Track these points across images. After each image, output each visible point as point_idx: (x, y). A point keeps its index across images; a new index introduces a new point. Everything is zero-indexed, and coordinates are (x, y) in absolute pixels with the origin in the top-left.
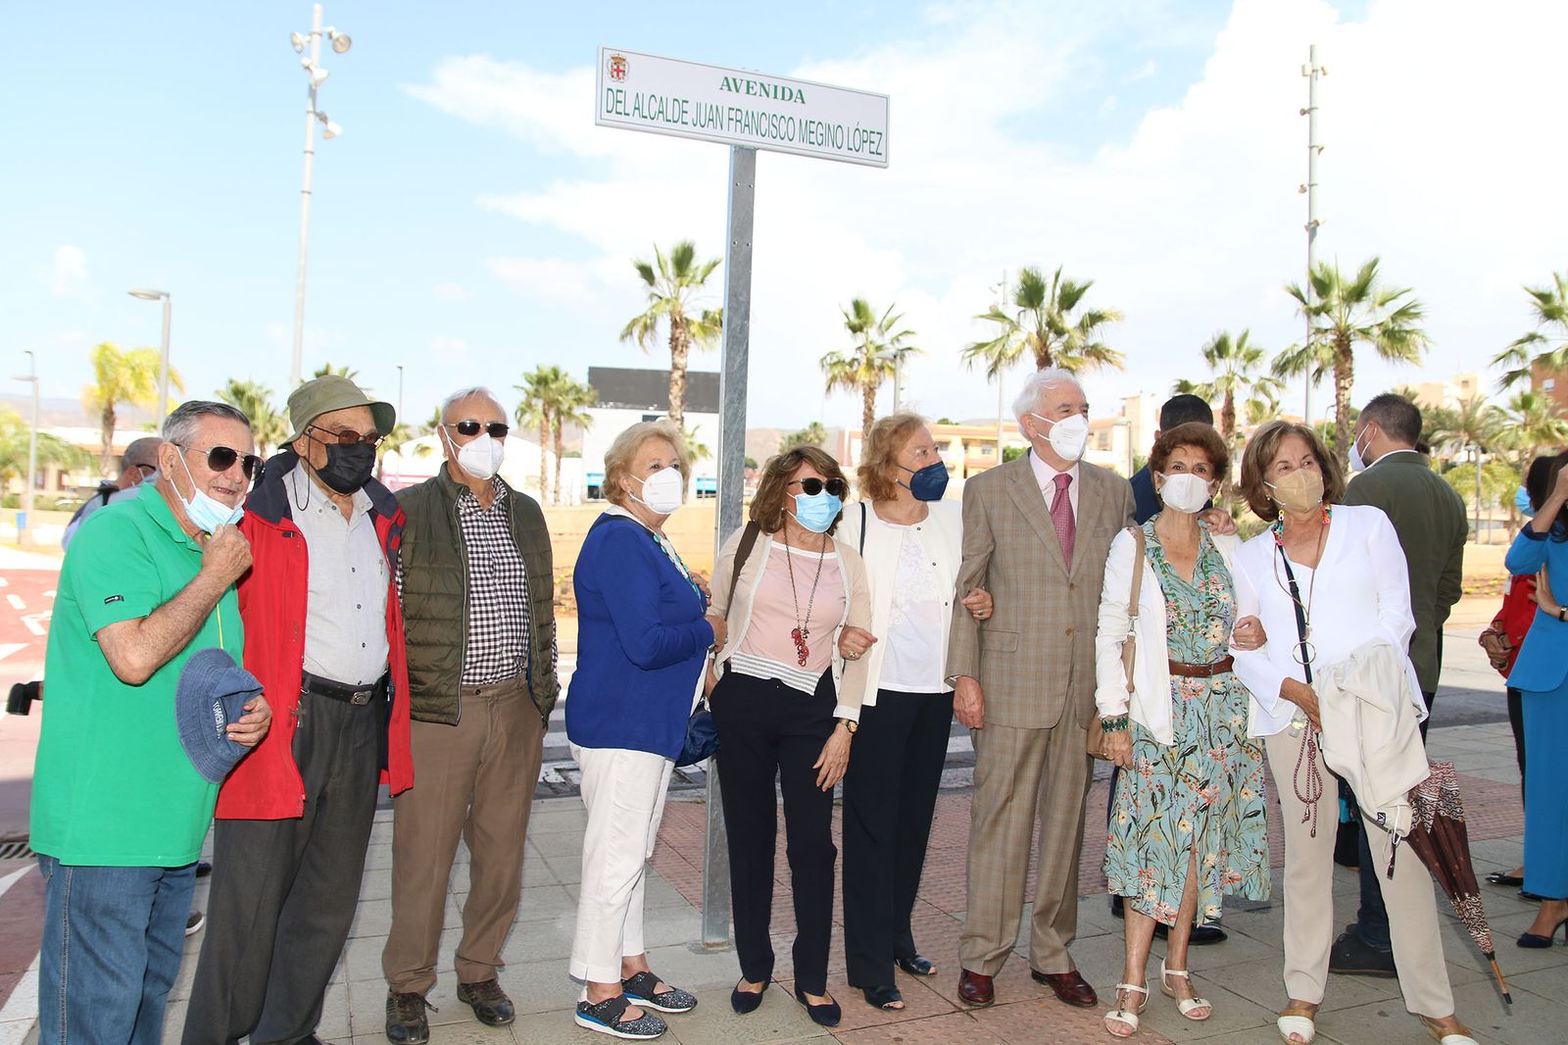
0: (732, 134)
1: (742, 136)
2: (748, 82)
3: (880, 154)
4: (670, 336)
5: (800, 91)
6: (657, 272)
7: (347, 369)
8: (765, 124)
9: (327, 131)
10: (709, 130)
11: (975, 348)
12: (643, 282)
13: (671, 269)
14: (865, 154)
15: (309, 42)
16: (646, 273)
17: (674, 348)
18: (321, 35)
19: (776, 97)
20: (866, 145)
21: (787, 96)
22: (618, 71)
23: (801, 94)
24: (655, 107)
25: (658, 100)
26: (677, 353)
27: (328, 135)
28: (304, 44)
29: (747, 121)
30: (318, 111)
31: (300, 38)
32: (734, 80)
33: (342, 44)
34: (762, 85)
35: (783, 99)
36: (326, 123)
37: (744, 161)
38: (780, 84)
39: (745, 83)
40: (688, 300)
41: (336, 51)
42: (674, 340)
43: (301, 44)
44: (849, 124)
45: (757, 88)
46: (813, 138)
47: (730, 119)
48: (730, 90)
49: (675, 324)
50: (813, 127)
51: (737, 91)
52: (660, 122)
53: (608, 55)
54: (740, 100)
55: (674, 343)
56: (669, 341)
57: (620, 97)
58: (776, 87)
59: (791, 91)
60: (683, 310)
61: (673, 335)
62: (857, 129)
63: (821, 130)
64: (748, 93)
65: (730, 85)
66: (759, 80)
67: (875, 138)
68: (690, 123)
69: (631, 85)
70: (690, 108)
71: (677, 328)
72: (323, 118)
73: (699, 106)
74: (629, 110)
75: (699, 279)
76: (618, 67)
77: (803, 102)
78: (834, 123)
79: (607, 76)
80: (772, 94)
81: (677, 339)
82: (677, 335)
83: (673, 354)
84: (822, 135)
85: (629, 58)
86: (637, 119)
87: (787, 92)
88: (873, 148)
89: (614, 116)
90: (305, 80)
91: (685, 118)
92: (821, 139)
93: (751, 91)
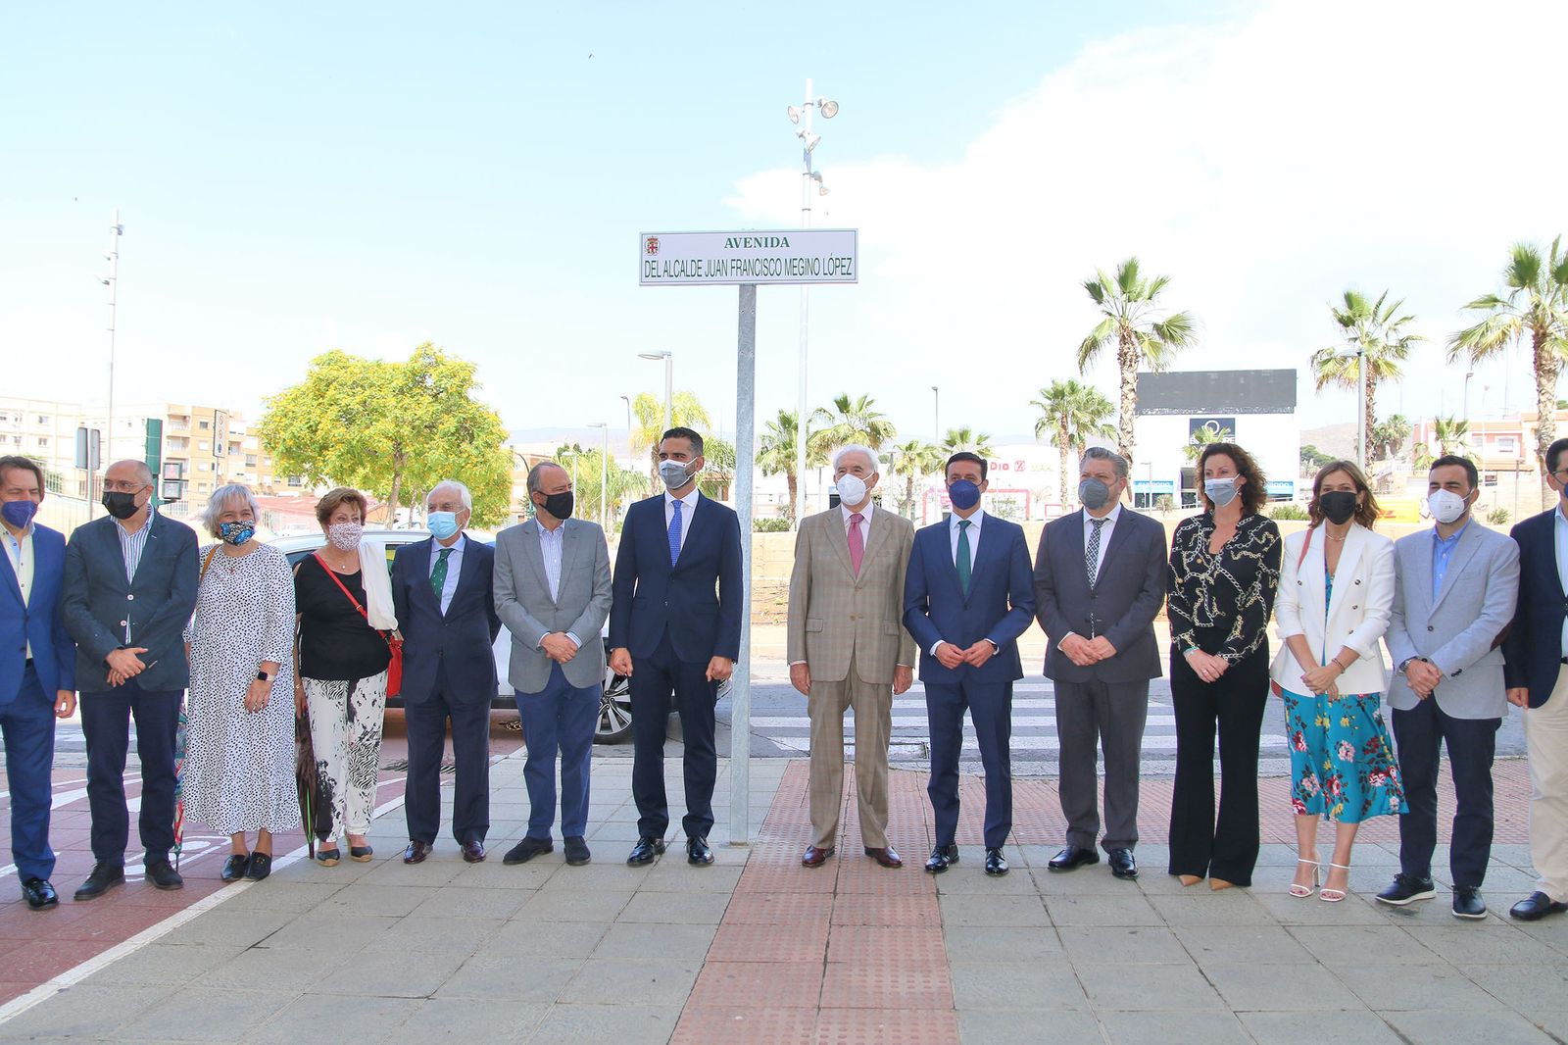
0: (734, 277)
1: (742, 278)
2: (745, 239)
3: (850, 274)
4: (1119, 352)
5: (785, 239)
6: (1104, 292)
7: (866, 397)
8: (758, 266)
9: (822, 188)
10: (718, 277)
11: (1461, 338)
12: (1092, 300)
13: (1116, 288)
14: (838, 276)
15: (803, 112)
16: (1095, 291)
17: (1123, 363)
18: (812, 104)
19: (766, 246)
20: (839, 269)
21: (775, 244)
22: (652, 248)
23: (786, 241)
24: (678, 268)
25: (681, 262)
26: (1126, 367)
27: (823, 192)
28: (799, 115)
29: (744, 267)
30: (813, 172)
31: (797, 110)
32: (735, 239)
33: (830, 109)
34: (756, 239)
35: (772, 246)
36: (821, 181)
37: (748, 295)
38: (769, 236)
39: (743, 240)
40: (1136, 315)
41: (826, 116)
42: (1122, 355)
43: (796, 115)
44: (824, 255)
45: (752, 242)
46: (796, 271)
47: (732, 267)
48: (732, 247)
49: (1123, 340)
50: (796, 263)
51: (737, 246)
52: (683, 277)
53: (645, 238)
54: (741, 253)
55: (1123, 358)
56: (1118, 356)
57: (654, 265)
58: (766, 239)
59: (778, 240)
60: (1131, 326)
61: (1121, 350)
62: (831, 258)
63: (801, 264)
64: (745, 246)
65: (732, 243)
66: (753, 237)
67: (844, 262)
68: (703, 275)
69: (660, 257)
70: (704, 265)
71: (1125, 343)
72: (818, 178)
73: (709, 262)
74: (661, 273)
75: (1146, 294)
76: (652, 245)
77: (788, 246)
78: (811, 258)
80: (763, 244)
81: (1126, 354)
82: (1126, 351)
83: (1121, 368)
84: (803, 267)
85: (661, 238)
86: (666, 278)
87: (775, 241)
88: (845, 270)
89: (650, 278)
90: (800, 146)
91: (700, 272)
92: (802, 270)
93: (748, 245)
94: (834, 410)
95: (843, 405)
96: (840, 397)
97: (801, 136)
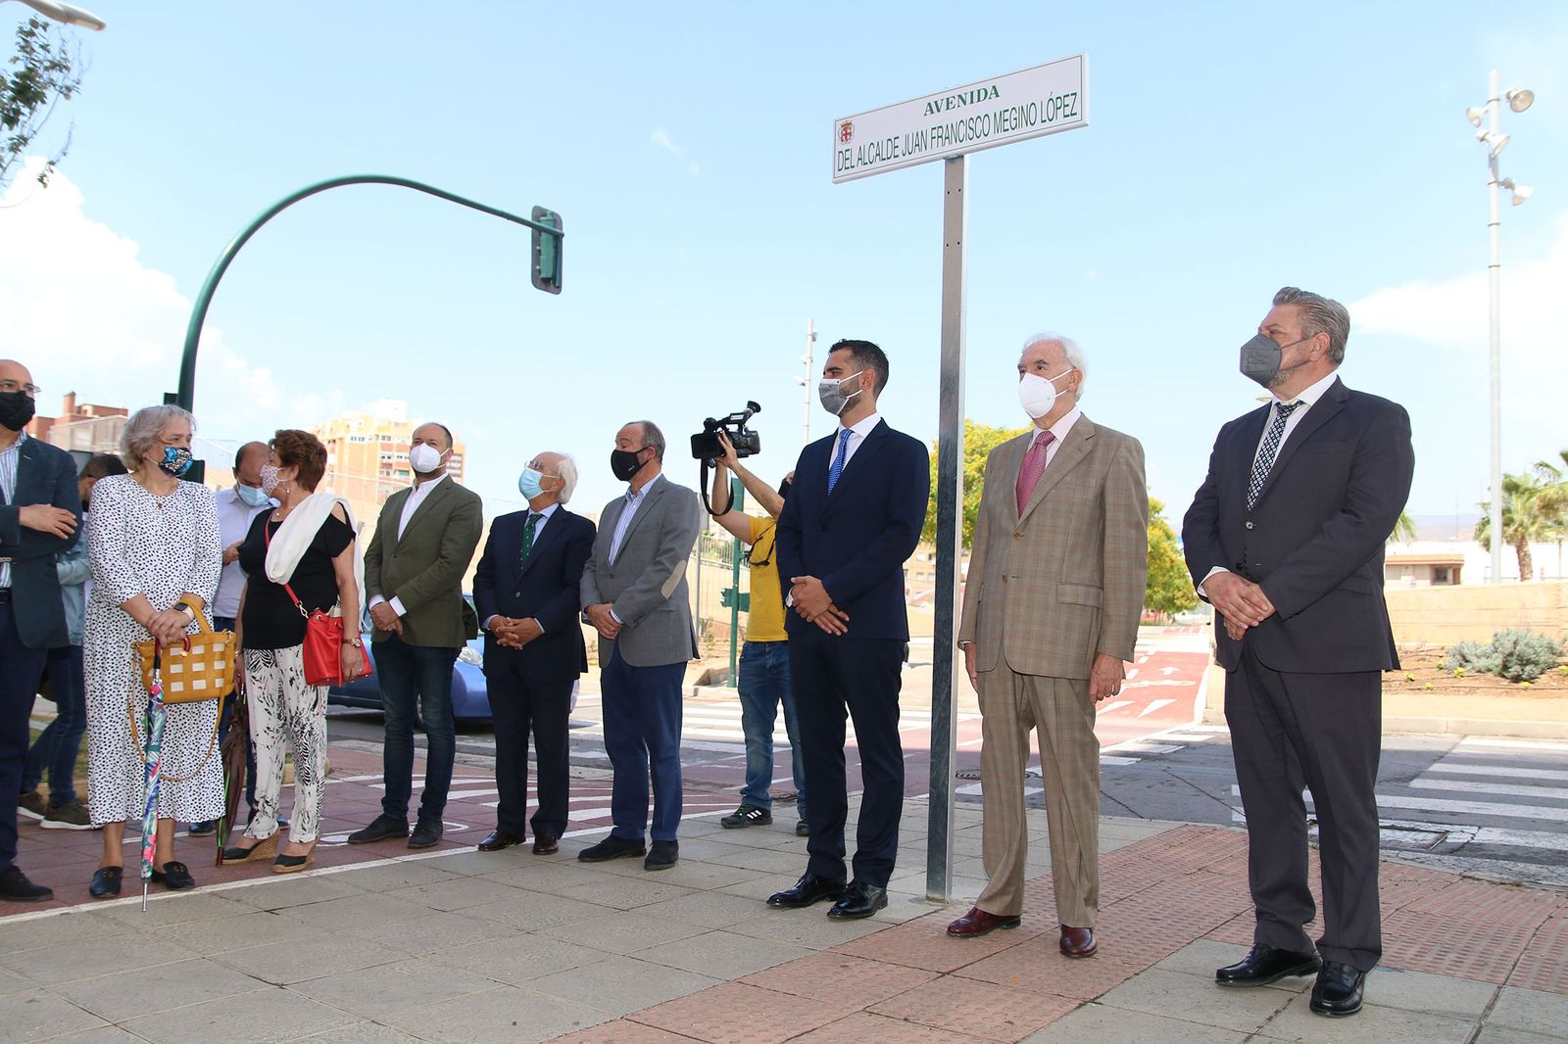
0: (935, 150)
1: (945, 150)
2: (948, 99)
3: (1075, 114)
5: (994, 87)
8: (962, 129)
9: (1515, 197)
10: (917, 154)
14: (1061, 120)
15: (1487, 112)
18: (1498, 100)
19: (972, 102)
20: (1060, 112)
21: (982, 97)
22: (846, 135)
23: (995, 90)
24: (873, 152)
25: (876, 145)
27: (1517, 201)
28: (1481, 116)
29: (945, 134)
30: (1501, 179)
31: (1476, 111)
32: (936, 102)
33: (1522, 101)
34: (960, 96)
35: (979, 100)
36: (1512, 189)
37: (954, 170)
38: (975, 89)
39: (945, 101)
41: (1517, 111)
43: (1477, 117)
44: (1042, 97)
45: (955, 102)
46: (1007, 125)
47: (933, 138)
48: (932, 112)
50: (1007, 115)
51: (939, 111)
52: (878, 163)
53: (839, 124)
54: (945, 118)
57: (848, 154)
58: (972, 93)
59: (986, 90)
62: (1051, 99)
63: (1015, 115)
64: (948, 108)
65: (932, 108)
66: (956, 94)
67: (1069, 100)
68: (901, 155)
69: (854, 143)
70: (901, 143)
72: (1508, 185)
73: (907, 137)
74: (855, 163)
76: (846, 131)
77: (997, 96)
78: (1026, 104)
79: (838, 141)
80: (968, 101)
84: (1015, 119)
85: (854, 121)
86: (861, 168)
87: (982, 93)
88: (1068, 111)
89: (844, 172)
90: (1484, 151)
91: (898, 152)
92: (1016, 123)
93: (951, 106)
94: (1560, 463)
97: (1482, 139)
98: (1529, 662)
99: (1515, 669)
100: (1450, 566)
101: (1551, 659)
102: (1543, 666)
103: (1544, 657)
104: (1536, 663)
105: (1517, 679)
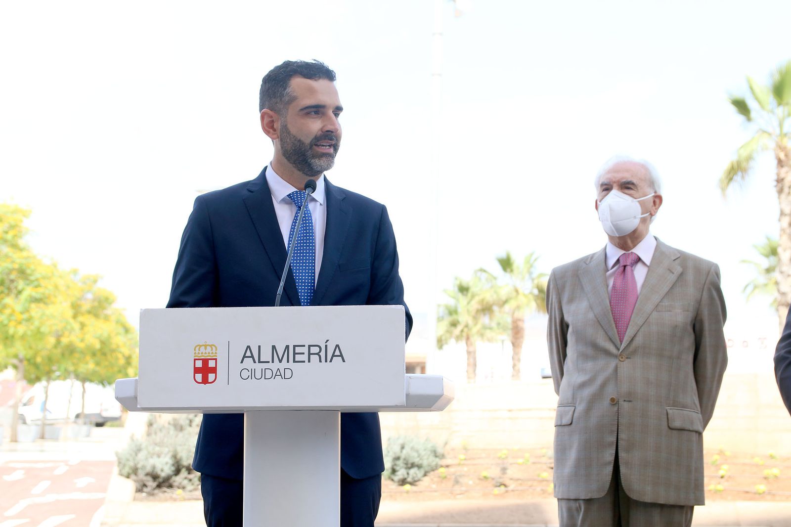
4: (775, 177)
6: (751, 104)
7: (532, 255)
12: (741, 118)
13: (769, 99)
16: (741, 106)
17: (780, 191)
26: (783, 196)
55: (780, 185)
56: (775, 183)
61: (778, 175)
71: (782, 166)
81: (783, 180)
82: (782, 175)
83: (779, 198)
94: (497, 269)
95: (506, 264)
96: (503, 255)
98: (413, 465)
99: (401, 473)
100: (418, 364)
101: (435, 461)
102: (427, 469)
103: (427, 460)
104: (419, 467)
105: (403, 482)
